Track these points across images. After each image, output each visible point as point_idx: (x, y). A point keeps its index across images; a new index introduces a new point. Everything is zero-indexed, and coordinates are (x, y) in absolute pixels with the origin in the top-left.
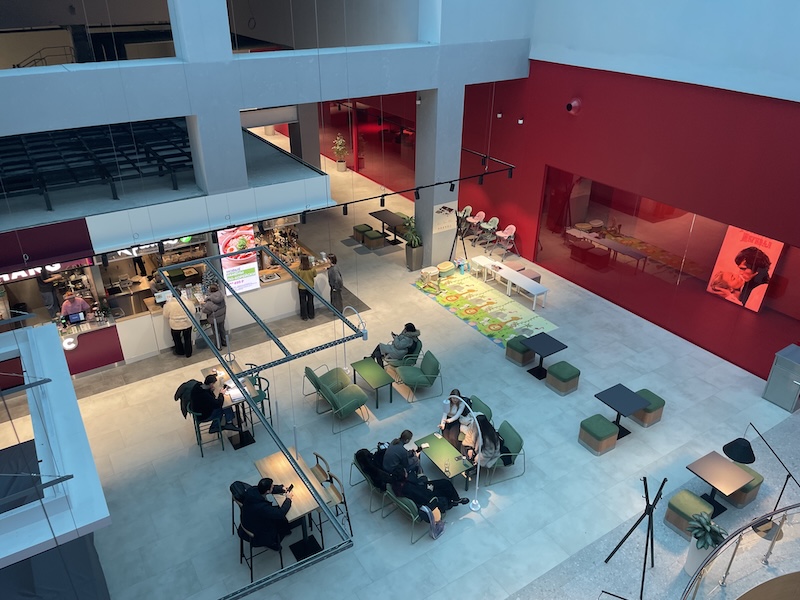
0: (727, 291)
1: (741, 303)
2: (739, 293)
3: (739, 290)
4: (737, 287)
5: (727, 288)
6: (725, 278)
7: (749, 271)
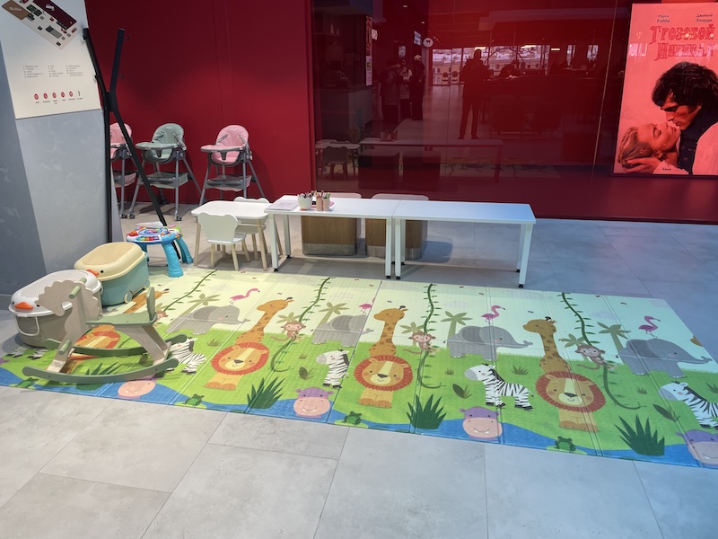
0: (653, 160)
1: (684, 172)
2: (674, 155)
3: (673, 149)
4: (669, 146)
5: (651, 153)
6: (642, 137)
7: (683, 109)
